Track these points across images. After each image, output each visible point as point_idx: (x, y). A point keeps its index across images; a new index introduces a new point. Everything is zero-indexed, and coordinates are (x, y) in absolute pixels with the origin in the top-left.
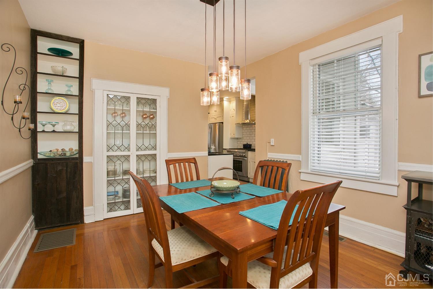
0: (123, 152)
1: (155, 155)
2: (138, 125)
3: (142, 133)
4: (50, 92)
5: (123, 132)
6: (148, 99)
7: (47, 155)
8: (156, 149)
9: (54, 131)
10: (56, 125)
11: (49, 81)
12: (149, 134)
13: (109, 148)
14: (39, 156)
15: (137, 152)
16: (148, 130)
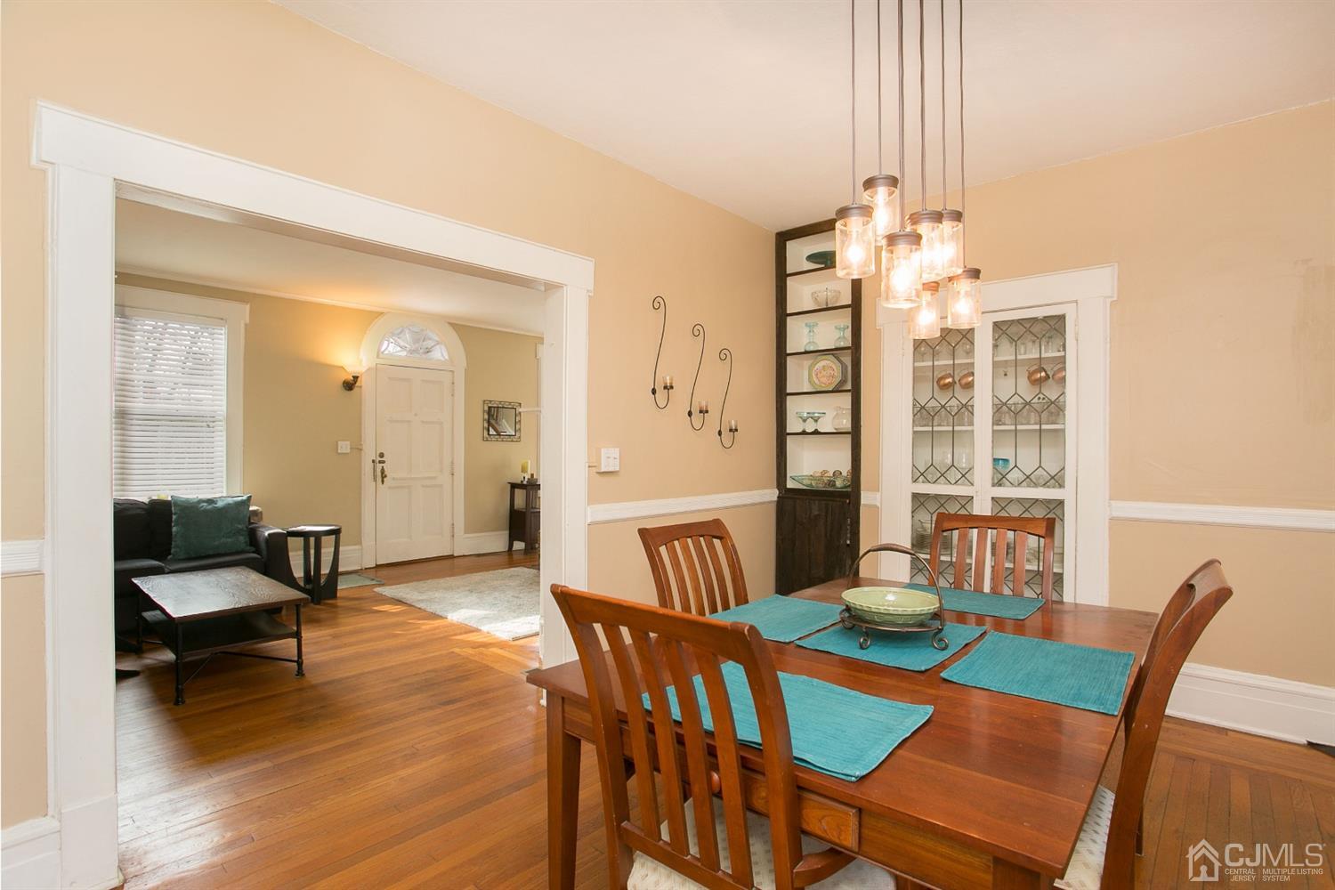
0: (955, 486)
1: (1061, 503)
2: (1001, 410)
3: (1035, 430)
4: (812, 348)
5: (956, 428)
6: (1035, 320)
7: (805, 482)
8: (1061, 486)
9: (816, 432)
10: (819, 417)
11: (810, 326)
12: (1038, 434)
13: (919, 475)
14: (790, 484)
15: (996, 488)
16: (1033, 417)
